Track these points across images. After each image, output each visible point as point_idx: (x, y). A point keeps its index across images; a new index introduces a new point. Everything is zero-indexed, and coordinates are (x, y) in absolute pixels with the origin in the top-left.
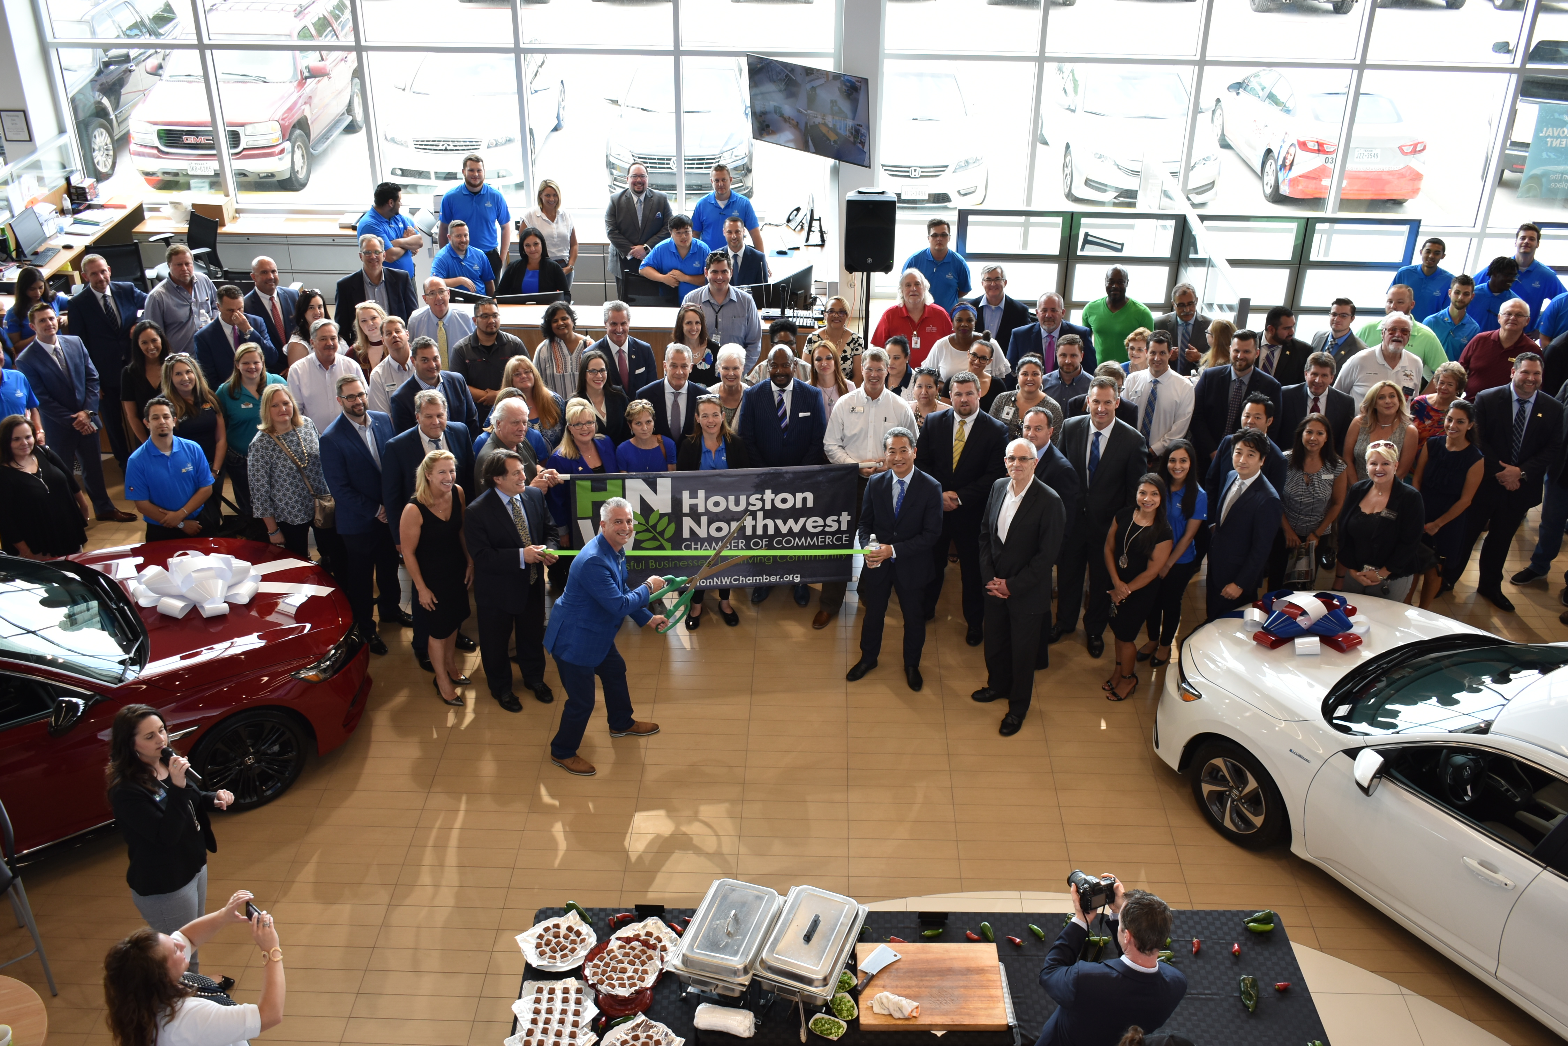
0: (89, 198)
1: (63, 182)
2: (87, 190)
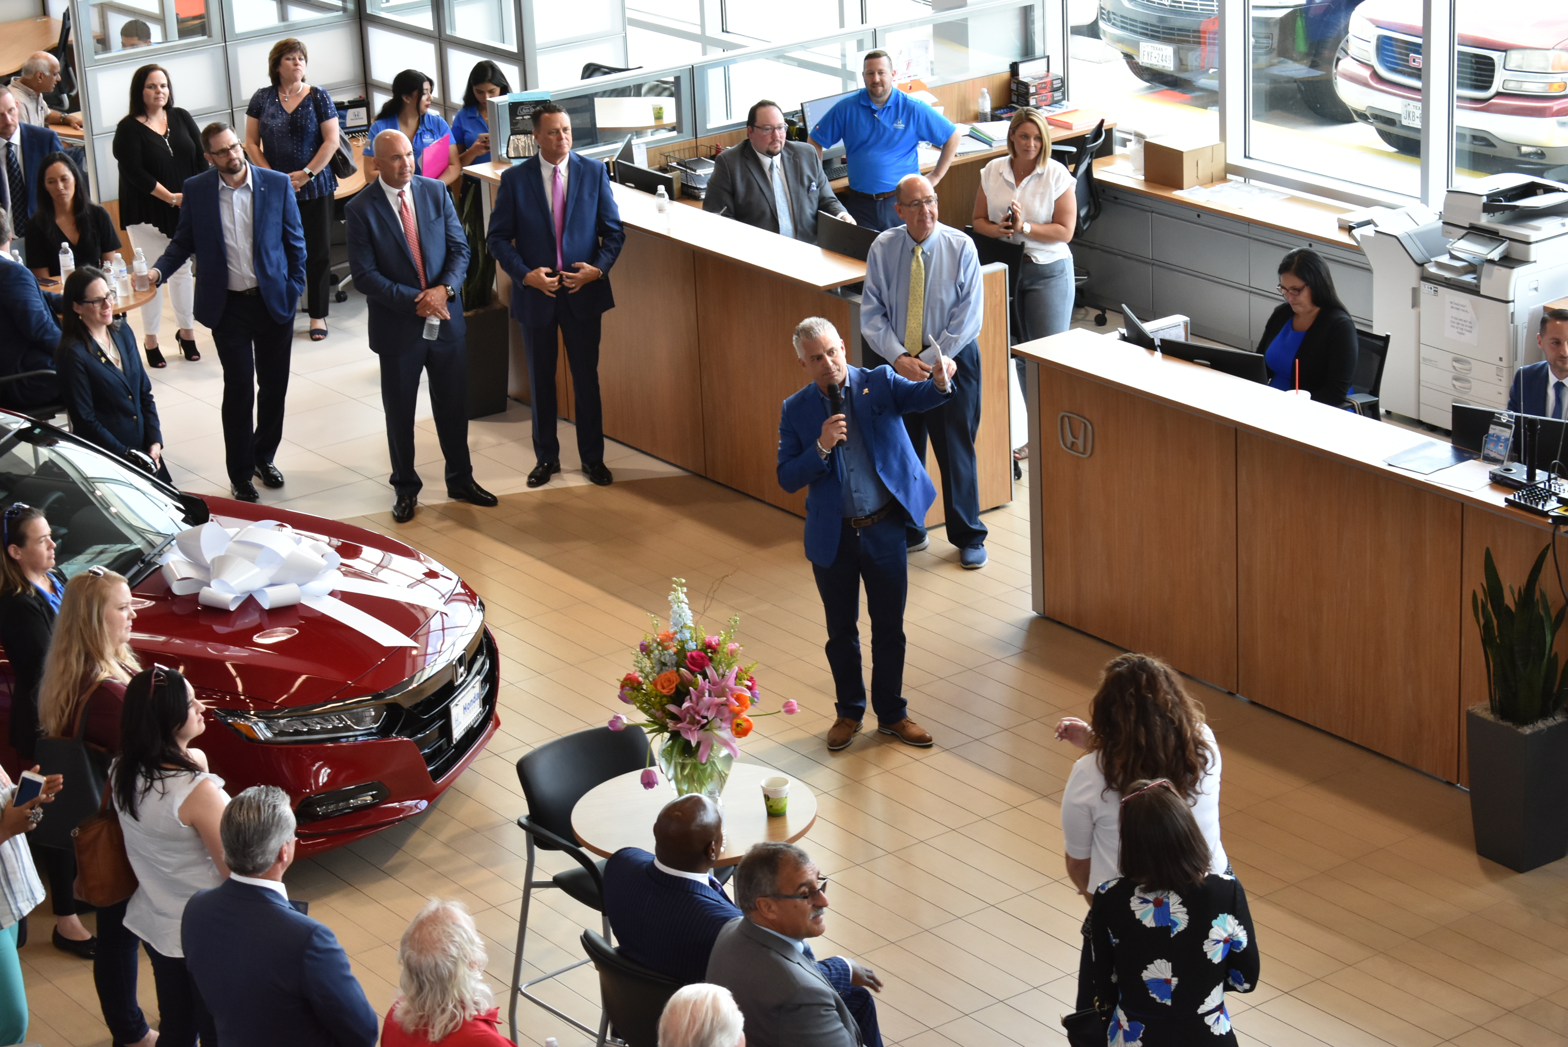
0: (1032, 102)
1: (1006, 69)
2: (1032, 90)
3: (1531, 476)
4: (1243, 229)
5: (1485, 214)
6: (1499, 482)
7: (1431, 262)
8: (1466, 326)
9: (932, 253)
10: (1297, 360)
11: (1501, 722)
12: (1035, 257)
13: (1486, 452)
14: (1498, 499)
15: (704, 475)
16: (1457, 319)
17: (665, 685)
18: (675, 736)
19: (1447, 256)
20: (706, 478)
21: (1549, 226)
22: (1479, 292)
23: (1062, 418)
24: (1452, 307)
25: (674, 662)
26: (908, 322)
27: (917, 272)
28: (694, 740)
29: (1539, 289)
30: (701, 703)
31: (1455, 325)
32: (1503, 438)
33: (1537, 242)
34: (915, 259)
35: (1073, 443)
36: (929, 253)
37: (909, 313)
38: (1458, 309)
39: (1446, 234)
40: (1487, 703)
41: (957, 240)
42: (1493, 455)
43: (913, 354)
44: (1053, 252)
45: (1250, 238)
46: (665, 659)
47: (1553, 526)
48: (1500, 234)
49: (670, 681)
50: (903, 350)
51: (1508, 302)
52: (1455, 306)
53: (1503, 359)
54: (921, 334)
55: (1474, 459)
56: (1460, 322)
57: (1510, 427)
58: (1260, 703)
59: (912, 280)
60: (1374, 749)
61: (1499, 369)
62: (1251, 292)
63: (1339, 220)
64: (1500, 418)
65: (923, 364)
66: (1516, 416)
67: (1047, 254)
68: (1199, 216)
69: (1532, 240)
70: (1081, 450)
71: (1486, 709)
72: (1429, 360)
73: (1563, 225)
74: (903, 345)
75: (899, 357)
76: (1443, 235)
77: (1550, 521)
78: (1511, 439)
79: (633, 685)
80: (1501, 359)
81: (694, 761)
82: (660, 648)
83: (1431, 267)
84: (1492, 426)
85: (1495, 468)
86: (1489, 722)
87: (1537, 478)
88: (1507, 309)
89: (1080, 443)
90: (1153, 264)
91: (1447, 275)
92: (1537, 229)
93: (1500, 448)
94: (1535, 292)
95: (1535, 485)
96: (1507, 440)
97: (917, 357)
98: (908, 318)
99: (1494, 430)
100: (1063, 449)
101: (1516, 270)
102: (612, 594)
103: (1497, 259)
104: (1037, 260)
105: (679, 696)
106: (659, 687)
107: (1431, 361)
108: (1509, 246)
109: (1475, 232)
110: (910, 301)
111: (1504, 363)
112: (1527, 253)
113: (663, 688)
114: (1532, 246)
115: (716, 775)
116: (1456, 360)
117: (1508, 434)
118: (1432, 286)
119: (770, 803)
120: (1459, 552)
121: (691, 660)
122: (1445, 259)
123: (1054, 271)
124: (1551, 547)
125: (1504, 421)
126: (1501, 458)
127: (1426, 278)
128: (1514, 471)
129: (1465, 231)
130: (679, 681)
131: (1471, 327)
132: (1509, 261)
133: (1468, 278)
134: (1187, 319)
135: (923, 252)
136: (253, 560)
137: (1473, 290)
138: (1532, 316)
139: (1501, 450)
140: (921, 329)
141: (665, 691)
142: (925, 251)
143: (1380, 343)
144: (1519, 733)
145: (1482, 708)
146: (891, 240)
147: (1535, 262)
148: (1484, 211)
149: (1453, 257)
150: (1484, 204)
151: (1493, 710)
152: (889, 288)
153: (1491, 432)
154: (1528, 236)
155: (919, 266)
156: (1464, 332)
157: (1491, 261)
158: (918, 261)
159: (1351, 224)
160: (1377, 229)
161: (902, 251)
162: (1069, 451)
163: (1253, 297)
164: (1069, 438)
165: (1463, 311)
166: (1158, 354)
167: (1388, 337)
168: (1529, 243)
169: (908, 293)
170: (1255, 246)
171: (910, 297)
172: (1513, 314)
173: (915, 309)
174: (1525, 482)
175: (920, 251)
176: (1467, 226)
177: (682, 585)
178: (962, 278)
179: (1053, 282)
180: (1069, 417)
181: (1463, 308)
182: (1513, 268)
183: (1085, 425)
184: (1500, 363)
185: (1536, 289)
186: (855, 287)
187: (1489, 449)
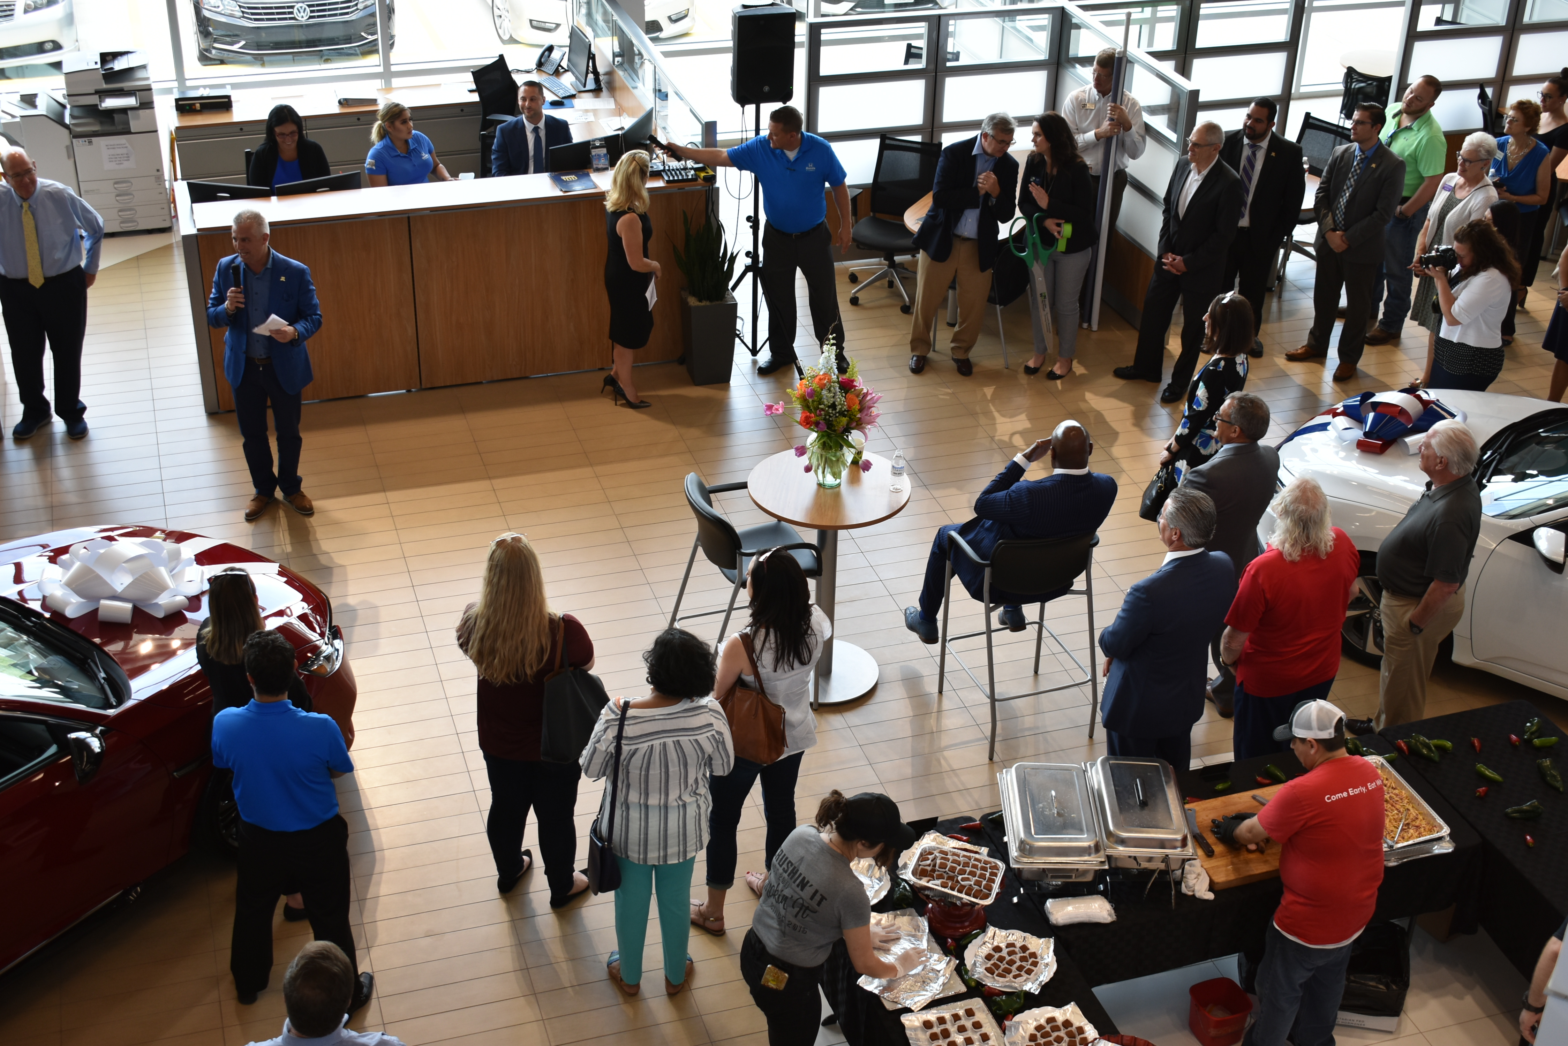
8: (123, 157)
13: (595, 166)
16: (114, 155)
17: (853, 403)
22: (131, 131)
24: (108, 149)
31: (113, 160)
38: (115, 148)
42: (600, 166)
48: (124, 90)
51: (157, 131)
52: (111, 146)
56: (118, 156)
80: (158, 170)
84: (593, 150)
88: (155, 136)
99: (594, 152)
103: (137, 106)
108: (137, 95)
109: (105, 93)
116: (116, 183)
118: (86, 139)
127: (77, 136)
131: (129, 157)
132: (144, 105)
137: (124, 132)
141: (855, 407)
148: (103, 79)
150: (102, 74)
153: (593, 154)
156: (122, 162)
157: (132, 109)
160: (14, 116)
165: (119, 148)
176: (94, 92)
182: (154, 108)
184: (158, 173)
187: (595, 164)
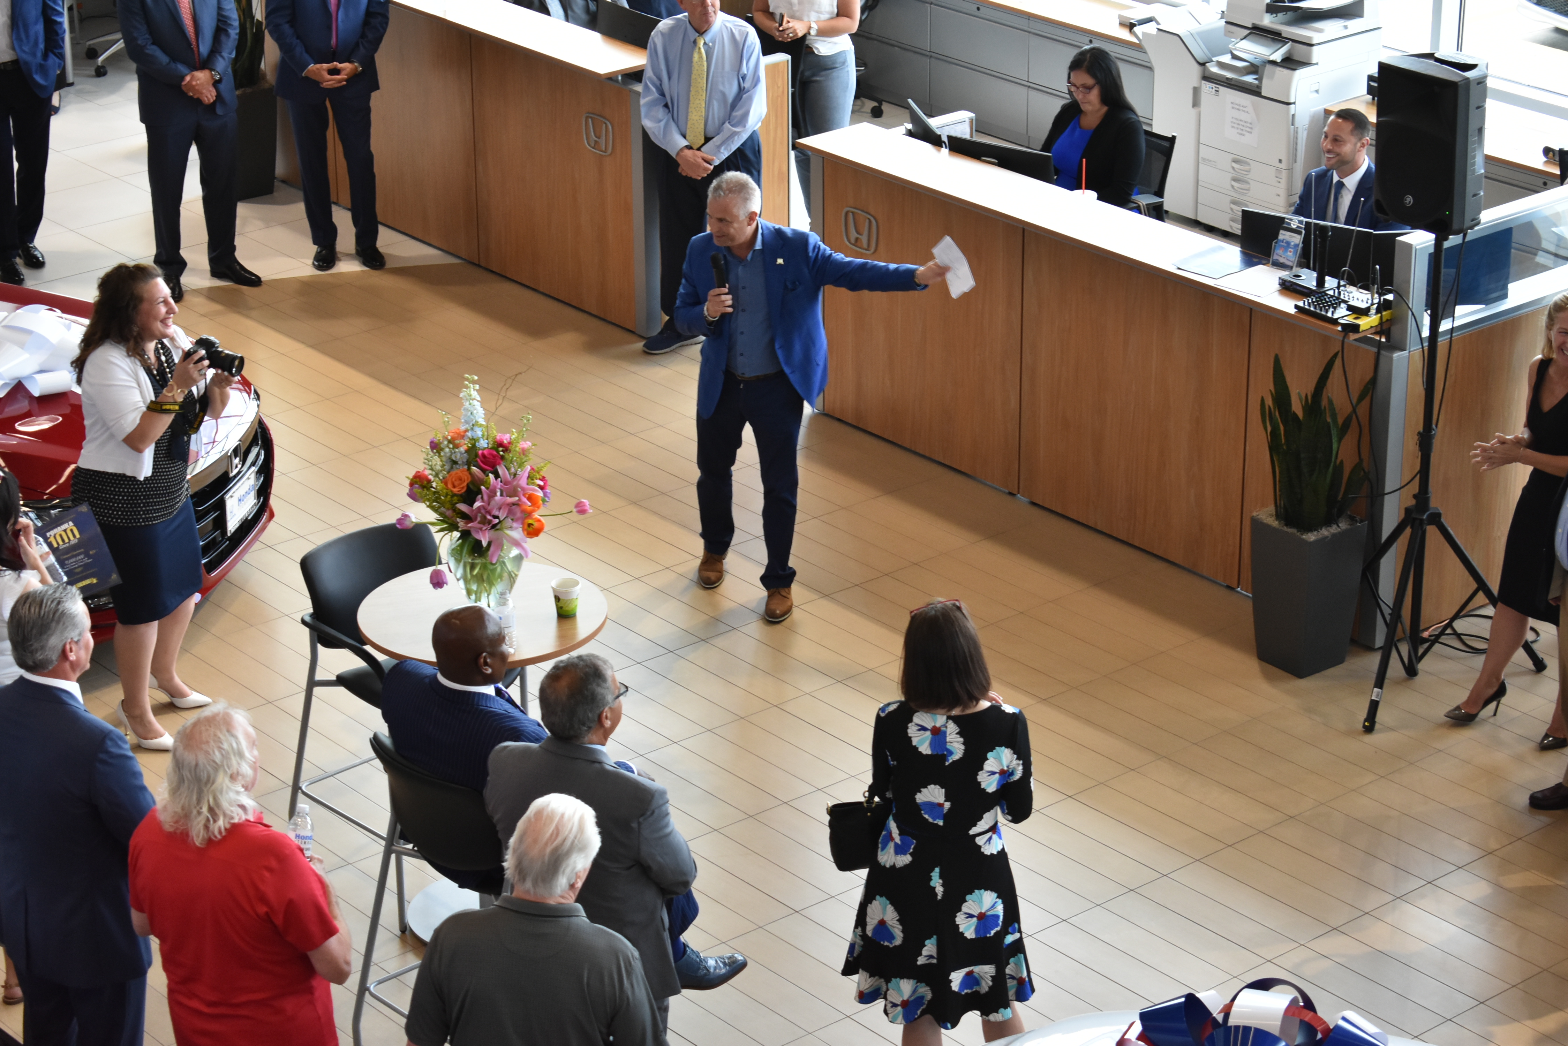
3: (1321, 282)
4: (1022, 23)
5: (1268, 14)
6: (1288, 288)
7: (1212, 61)
8: (1247, 127)
9: (714, 43)
10: (1084, 160)
11: (1285, 529)
12: (817, 48)
13: (1275, 257)
14: (1287, 305)
15: (477, 263)
16: (1237, 119)
17: (456, 483)
18: (465, 535)
19: (1229, 56)
20: (479, 266)
21: (1331, 28)
22: (1260, 93)
23: (847, 213)
24: (1233, 108)
25: (465, 460)
26: (690, 114)
27: (700, 63)
28: (485, 539)
29: (1320, 92)
30: (492, 503)
31: (1236, 126)
32: (1292, 244)
33: (1319, 44)
34: (697, 50)
35: (857, 239)
36: (711, 44)
37: (691, 105)
38: (1239, 110)
39: (1228, 33)
40: (1271, 509)
41: (740, 31)
42: (1282, 260)
43: (695, 147)
44: (835, 43)
45: (1030, 32)
46: (456, 457)
47: (1343, 334)
48: (1283, 35)
49: (460, 480)
50: (684, 143)
51: (1289, 104)
52: (1236, 107)
53: (1284, 161)
54: (703, 127)
55: (1263, 264)
56: (1241, 123)
57: (1299, 233)
58: (1041, 504)
59: (694, 72)
60: (1155, 552)
61: (1279, 170)
62: (1029, 87)
63: (1120, 16)
64: (1289, 224)
65: (705, 156)
66: (1306, 222)
67: (830, 45)
68: (978, 9)
69: (1314, 42)
70: (865, 245)
71: (1271, 515)
72: (1208, 160)
73: (1346, 27)
74: (685, 137)
75: (681, 150)
76: (1225, 35)
77: (1339, 328)
78: (1301, 245)
79: (423, 483)
80: (1280, 161)
81: (484, 561)
82: (451, 446)
83: (1213, 66)
84: (1282, 232)
85: (1284, 274)
86: (1274, 529)
87: (1327, 285)
88: (1288, 111)
89: (864, 239)
90: (931, 57)
91: (1229, 75)
92: (1320, 31)
93: (1289, 253)
94: (1316, 95)
95: (1324, 292)
96: (1297, 245)
97: (699, 149)
98: (690, 110)
99: (1283, 235)
100: (847, 246)
101: (1297, 72)
102: (386, 383)
103: (1279, 60)
104: (819, 51)
105: (471, 494)
106: (450, 486)
107: (1210, 161)
108: (1292, 47)
109: (1258, 32)
110: (692, 93)
111: (1283, 166)
112: (1309, 55)
113: (454, 487)
114: (1314, 48)
115: (505, 575)
116: (1235, 161)
117: (1297, 239)
118: (1214, 85)
119: (560, 604)
120: (1246, 356)
121: (483, 459)
122: (1226, 59)
123: (833, 63)
124: (1340, 355)
125: (1294, 227)
126: (1290, 264)
127: (1208, 77)
128: (1303, 277)
129: (1248, 32)
130: (469, 480)
131: (1251, 128)
132: (1291, 63)
133: (1250, 79)
134: (972, 115)
135: (705, 43)
136: (22, 345)
137: (1255, 91)
138: (1314, 119)
139: (1290, 256)
140: (703, 122)
141: (455, 490)
142: (707, 42)
143: (1166, 144)
144: (1303, 540)
145: (1267, 515)
146: (672, 29)
147: (1317, 64)
148: (1267, 11)
149: (1235, 57)
150: (1267, 4)
151: (1278, 516)
152: (670, 78)
153: (1281, 237)
154: (1310, 38)
155: (701, 57)
156: (1244, 132)
157: (1273, 63)
158: (700, 52)
159: (1132, 21)
160: (1160, 27)
161: (683, 40)
162: (854, 247)
163: (1033, 93)
164: (853, 234)
165: (1244, 111)
166: (945, 151)
167: (1174, 138)
168: (1312, 45)
169: (690, 85)
170: (1035, 41)
171: (692, 89)
172: (1293, 115)
173: (698, 102)
174: (1314, 288)
175: (702, 42)
176: (1250, 26)
177: (474, 382)
178: (744, 69)
179: (835, 73)
180: (853, 213)
181: (1244, 109)
182: (1295, 70)
183: (870, 221)
184: (1280, 165)
185: (1317, 91)
186: (635, 75)
187: (1279, 254)
